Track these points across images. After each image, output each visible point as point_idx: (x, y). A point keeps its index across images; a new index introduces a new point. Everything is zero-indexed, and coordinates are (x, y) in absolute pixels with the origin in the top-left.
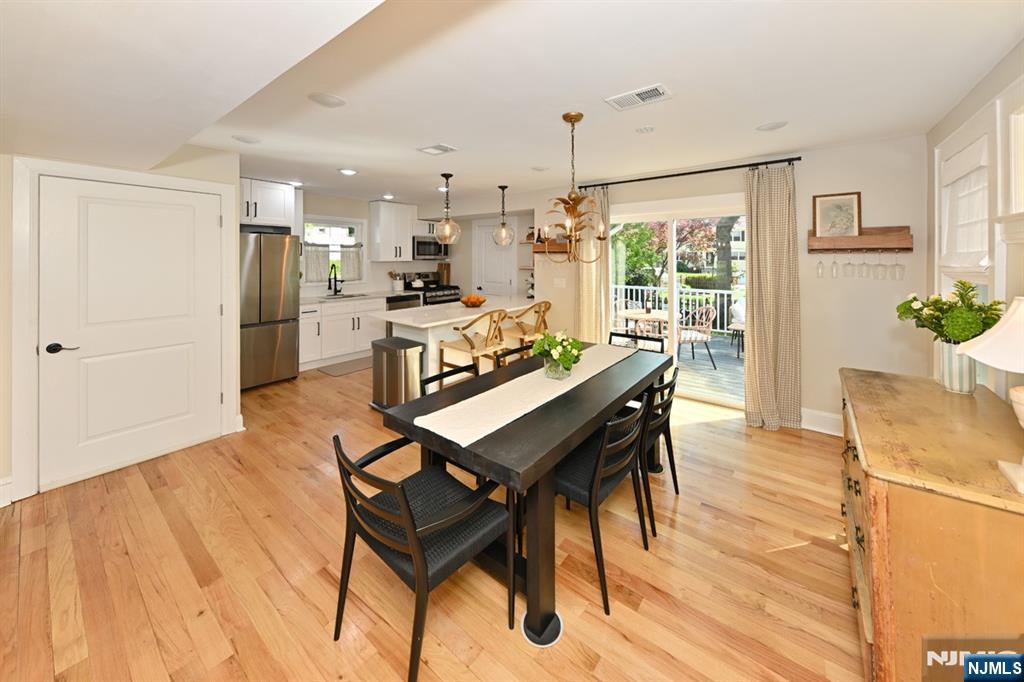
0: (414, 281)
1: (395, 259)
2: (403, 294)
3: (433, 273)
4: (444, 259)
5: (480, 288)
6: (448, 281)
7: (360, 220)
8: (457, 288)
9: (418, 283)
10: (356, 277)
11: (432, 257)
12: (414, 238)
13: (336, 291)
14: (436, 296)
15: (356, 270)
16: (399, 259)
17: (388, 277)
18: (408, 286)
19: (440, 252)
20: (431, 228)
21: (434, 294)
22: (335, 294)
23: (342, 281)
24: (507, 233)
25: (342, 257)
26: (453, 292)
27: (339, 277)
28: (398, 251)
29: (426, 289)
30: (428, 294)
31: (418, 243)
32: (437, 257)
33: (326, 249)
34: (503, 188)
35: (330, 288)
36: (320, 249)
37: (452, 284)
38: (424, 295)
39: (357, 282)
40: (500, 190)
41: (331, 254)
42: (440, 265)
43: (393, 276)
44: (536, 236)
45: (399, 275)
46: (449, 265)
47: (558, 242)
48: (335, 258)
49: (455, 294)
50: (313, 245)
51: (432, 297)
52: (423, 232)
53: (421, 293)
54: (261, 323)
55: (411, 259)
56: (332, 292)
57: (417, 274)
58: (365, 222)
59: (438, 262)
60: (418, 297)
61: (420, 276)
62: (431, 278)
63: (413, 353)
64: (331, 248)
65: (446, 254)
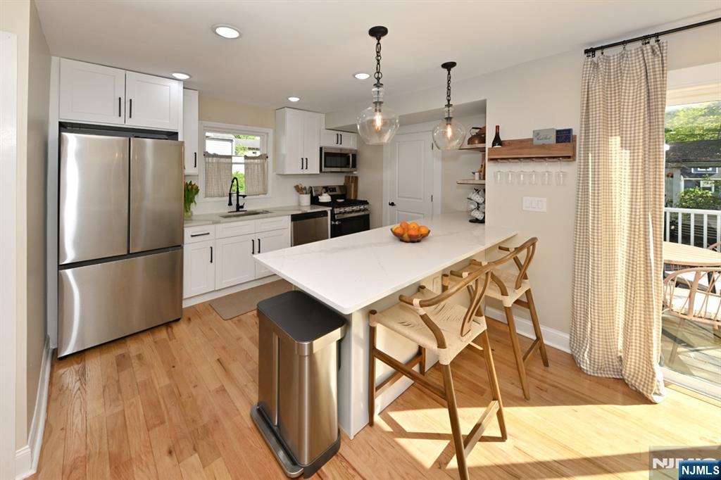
0: (321, 195)
1: (301, 172)
2: (309, 211)
3: (340, 187)
4: (352, 172)
5: (392, 204)
6: (356, 195)
7: (264, 130)
8: (365, 203)
9: (325, 198)
10: (261, 190)
11: (339, 169)
12: (321, 149)
13: (239, 207)
14: (345, 213)
15: (261, 184)
16: (305, 172)
17: (294, 191)
18: (315, 201)
19: (349, 164)
20: (339, 139)
21: (342, 210)
22: (238, 210)
23: (244, 196)
24: (453, 132)
25: (246, 169)
26: (362, 207)
27: (242, 192)
28: (305, 163)
29: (333, 204)
30: (337, 211)
31: (325, 153)
32: (344, 169)
33: (228, 160)
34: (448, 66)
35: (230, 204)
36: (223, 160)
37: (360, 198)
38: (332, 211)
39: (262, 196)
40: (445, 71)
41: (234, 166)
42: (347, 178)
43: (300, 190)
44: (490, 138)
45: (305, 188)
46: (357, 178)
47: (536, 142)
48: (238, 170)
49: (364, 210)
50: (215, 156)
51: (340, 213)
52: (331, 143)
53: (328, 209)
54: (129, 255)
55: (319, 172)
56: (234, 208)
57: (324, 187)
58: (271, 131)
59: (345, 174)
60: (325, 213)
61: (327, 189)
62: (338, 192)
63: (326, 345)
64: (234, 160)
65: (354, 166)
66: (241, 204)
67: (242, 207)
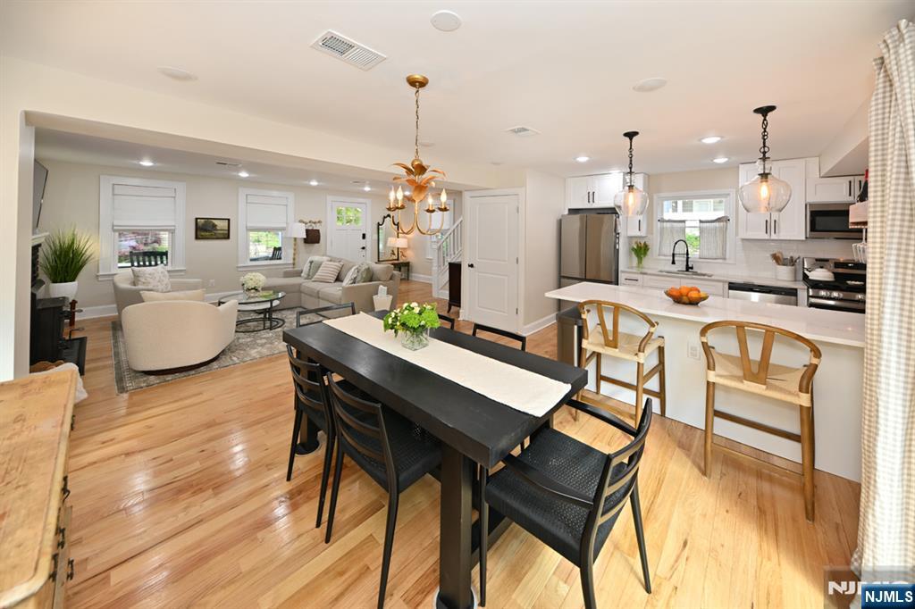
66: (690, 266)
67: (692, 268)
